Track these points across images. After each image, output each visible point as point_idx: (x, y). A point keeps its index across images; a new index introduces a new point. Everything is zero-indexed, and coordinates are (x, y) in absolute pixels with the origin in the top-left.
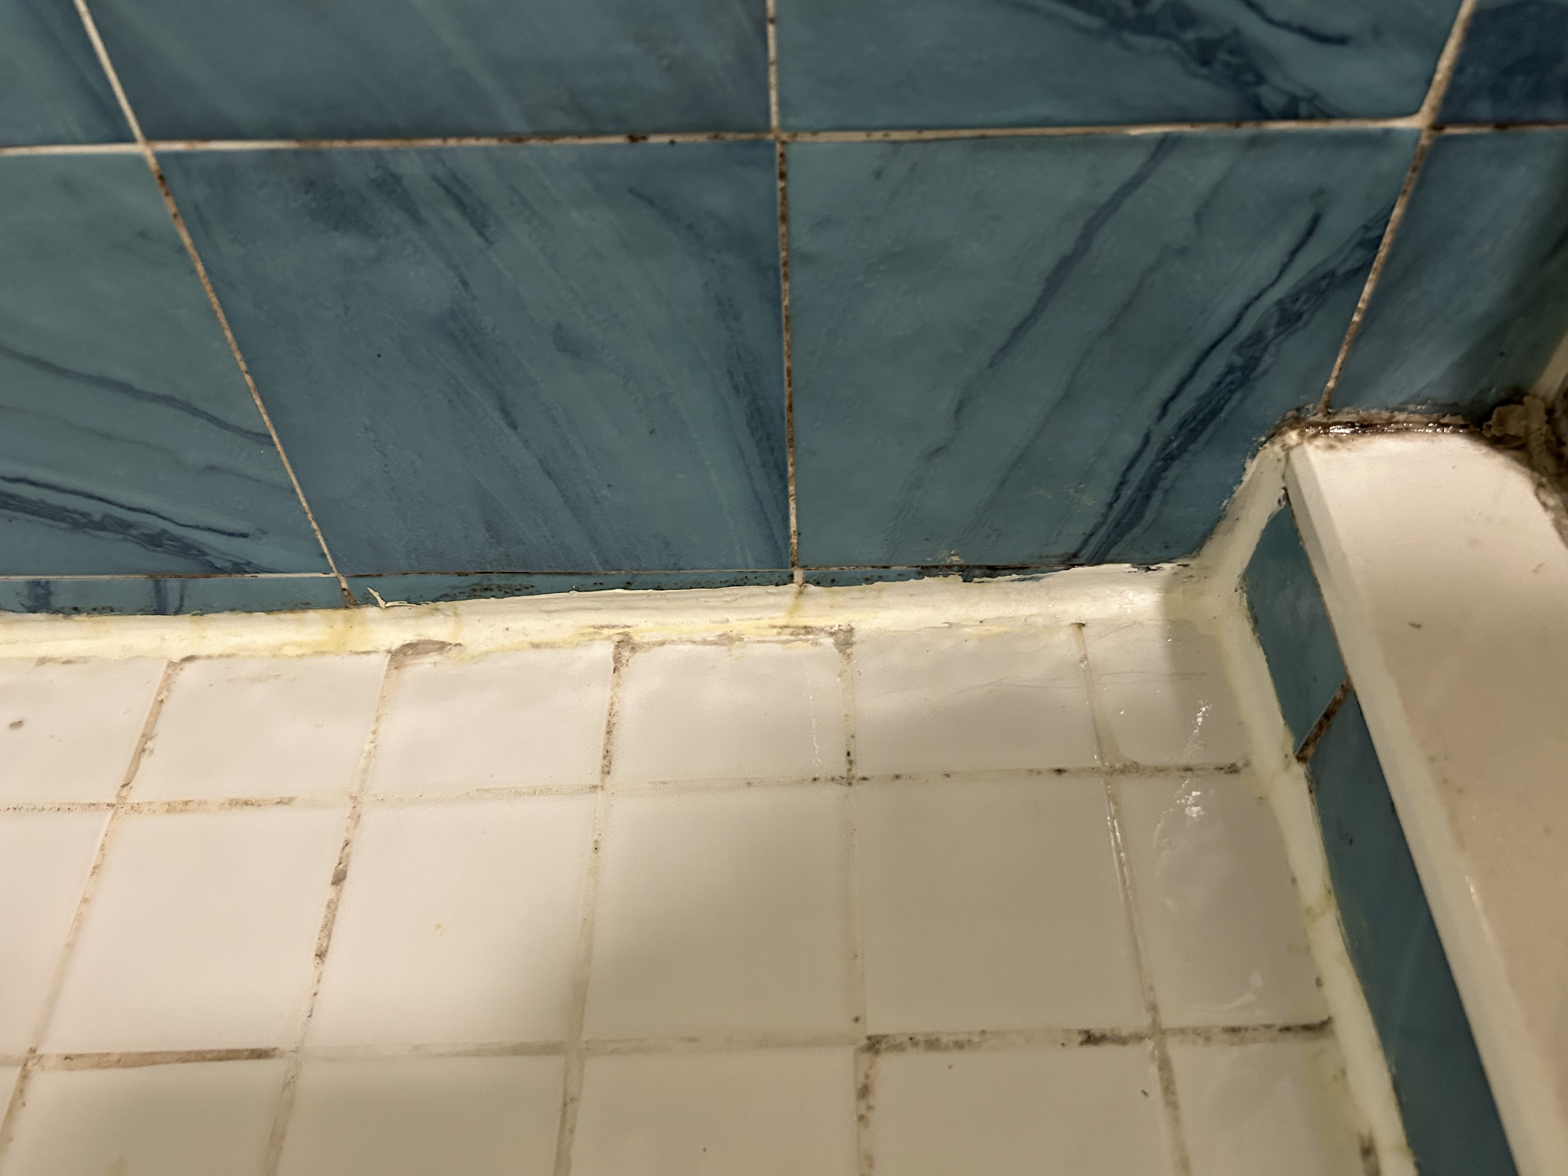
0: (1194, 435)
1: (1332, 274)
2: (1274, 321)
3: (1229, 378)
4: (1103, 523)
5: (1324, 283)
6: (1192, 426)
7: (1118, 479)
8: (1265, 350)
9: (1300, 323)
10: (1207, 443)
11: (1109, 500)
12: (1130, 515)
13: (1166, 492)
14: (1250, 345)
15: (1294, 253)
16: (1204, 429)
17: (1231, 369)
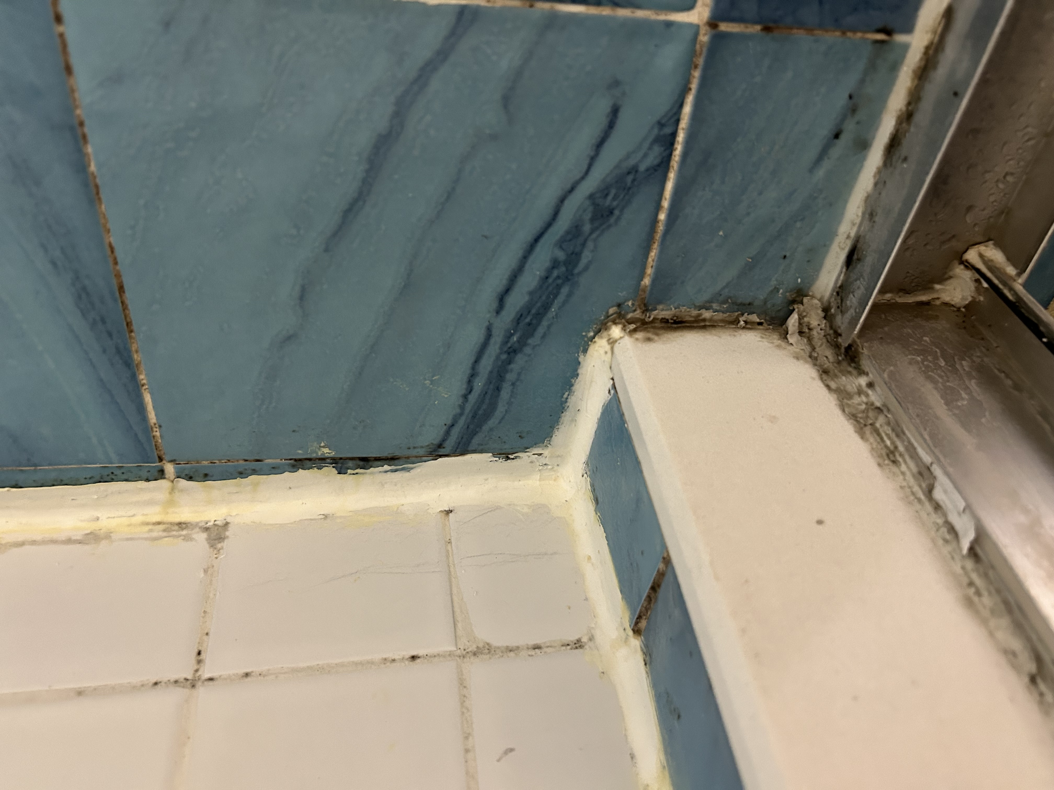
0: (531, 329)
1: (634, 170)
2: (588, 216)
3: (555, 273)
4: (461, 414)
5: (630, 179)
6: (528, 320)
7: (468, 372)
8: (584, 245)
9: (612, 220)
10: (544, 337)
11: (463, 392)
12: (484, 407)
13: (513, 384)
14: (570, 240)
15: (600, 145)
16: (539, 324)
17: (555, 264)
